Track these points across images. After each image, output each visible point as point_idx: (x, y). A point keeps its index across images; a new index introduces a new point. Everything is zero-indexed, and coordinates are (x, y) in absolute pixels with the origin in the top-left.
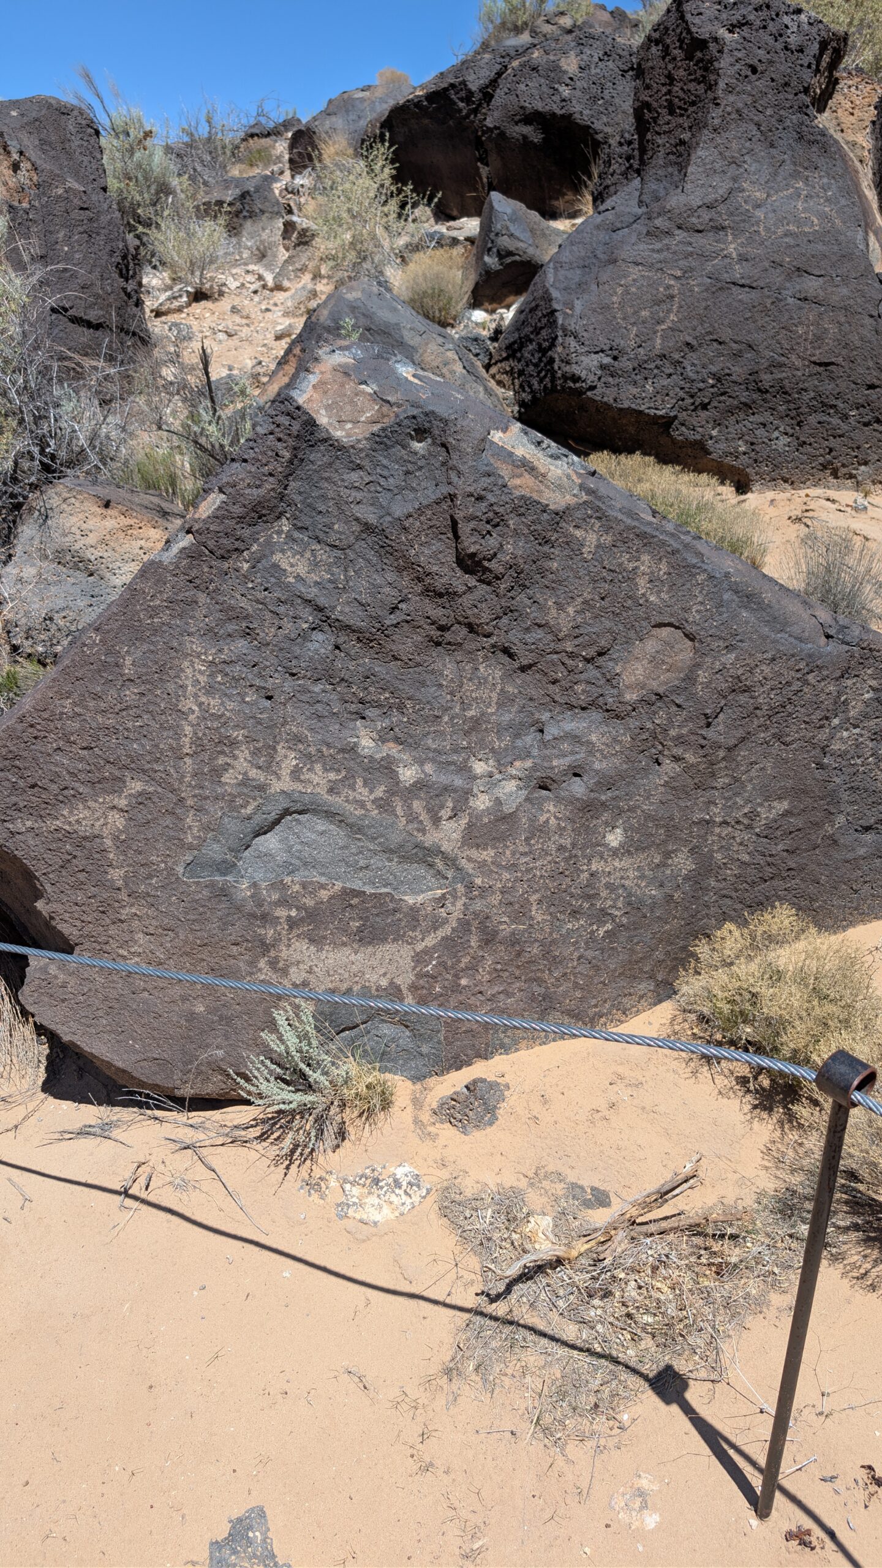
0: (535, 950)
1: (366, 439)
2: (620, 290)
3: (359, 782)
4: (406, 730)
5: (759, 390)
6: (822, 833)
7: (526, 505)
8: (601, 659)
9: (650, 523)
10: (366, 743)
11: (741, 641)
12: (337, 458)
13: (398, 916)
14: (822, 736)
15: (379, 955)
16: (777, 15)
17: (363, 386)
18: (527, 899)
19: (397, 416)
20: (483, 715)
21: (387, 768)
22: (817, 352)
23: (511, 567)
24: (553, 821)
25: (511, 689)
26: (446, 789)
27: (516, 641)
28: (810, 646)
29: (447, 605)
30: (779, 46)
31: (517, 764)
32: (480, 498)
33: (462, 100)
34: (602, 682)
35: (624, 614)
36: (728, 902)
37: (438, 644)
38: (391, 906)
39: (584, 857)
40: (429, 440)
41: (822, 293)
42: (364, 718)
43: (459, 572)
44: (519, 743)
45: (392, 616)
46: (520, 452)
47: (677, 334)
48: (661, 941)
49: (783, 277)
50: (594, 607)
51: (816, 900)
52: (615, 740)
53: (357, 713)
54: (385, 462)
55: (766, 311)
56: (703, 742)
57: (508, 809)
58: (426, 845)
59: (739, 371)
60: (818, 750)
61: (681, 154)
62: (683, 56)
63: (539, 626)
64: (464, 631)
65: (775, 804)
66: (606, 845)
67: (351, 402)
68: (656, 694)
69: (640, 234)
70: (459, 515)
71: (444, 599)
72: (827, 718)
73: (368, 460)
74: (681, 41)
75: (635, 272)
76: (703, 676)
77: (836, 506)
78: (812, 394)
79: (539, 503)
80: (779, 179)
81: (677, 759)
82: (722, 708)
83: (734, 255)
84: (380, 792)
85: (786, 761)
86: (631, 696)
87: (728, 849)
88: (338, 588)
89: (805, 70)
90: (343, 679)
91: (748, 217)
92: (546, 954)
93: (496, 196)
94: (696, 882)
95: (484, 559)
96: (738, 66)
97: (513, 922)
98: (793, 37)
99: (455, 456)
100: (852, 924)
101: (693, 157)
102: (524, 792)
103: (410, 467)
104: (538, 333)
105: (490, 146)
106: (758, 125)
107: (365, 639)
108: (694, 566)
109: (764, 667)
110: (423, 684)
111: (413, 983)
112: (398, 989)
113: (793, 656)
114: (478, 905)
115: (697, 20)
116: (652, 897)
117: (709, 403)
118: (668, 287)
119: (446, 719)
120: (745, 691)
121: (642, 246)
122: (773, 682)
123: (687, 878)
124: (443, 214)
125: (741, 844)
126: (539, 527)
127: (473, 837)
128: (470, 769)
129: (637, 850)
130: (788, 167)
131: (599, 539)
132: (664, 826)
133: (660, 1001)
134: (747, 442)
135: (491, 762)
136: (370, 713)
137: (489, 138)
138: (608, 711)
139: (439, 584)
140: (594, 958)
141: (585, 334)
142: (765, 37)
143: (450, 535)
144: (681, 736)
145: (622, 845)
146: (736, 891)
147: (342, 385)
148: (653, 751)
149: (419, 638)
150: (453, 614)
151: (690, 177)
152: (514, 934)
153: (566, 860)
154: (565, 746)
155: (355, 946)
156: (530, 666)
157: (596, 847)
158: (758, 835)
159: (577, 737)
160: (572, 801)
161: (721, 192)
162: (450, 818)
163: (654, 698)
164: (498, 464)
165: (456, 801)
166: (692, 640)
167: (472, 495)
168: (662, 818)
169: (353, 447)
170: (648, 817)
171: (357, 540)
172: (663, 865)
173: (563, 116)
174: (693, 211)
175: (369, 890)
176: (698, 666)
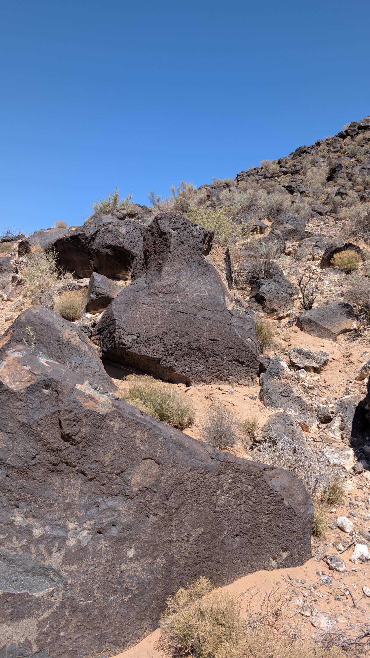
0: (96, 613)
1: (24, 389)
2: (139, 313)
3: (14, 538)
4: (37, 511)
5: (192, 349)
6: (218, 540)
7: (90, 413)
8: (123, 474)
9: (140, 418)
10: (19, 519)
11: (178, 463)
12: (11, 397)
13: (31, 604)
14: (214, 499)
15: (20, 626)
16: (189, 226)
17: (25, 367)
18: (92, 588)
19: (37, 380)
20: (72, 501)
21: (28, 530)
22: (211, 336)
23: (84, 438)
24: (104, 548)
25: (85, 489)
26: (55, 538)
27: (87, 468)
28: (205, 463)
29: (57, 455)
30: (190, 236)
31: (88, 522)
32: (71, 412)
33: (83, 239)
34: (123, 483)
35: (131, 455)
36: (182, 576)
37: (53, 471)
38: (27, 599)
39: (118, 563)
40: (51, 389)
41: (210, 316)
42: (18, 507)
43: (62, 441)
44: (88, 513)
45: (33, 461)
46: (88, 392)
47: (160, 328)
48: (153, 599)
49: (197, 310)
50: (119, 453)
51: (219, 570)
52: (129, 508)
53: (15, 505)
54: (32, 398)
55: (192, 322)
56: (166, 507)
57: (83, 545)
58: (45, 566)
59: (184, 342)
60: (213, 505)
61: (160, 267)
62: (158, 236)
63: (96, 461)
64: (65, 465)
65: (198, 530)
66: (127, 557)
67: (19, 373)
68: (146, 488)
69: (146, 294)
70: (62, 419)
71: (56, 453)
72: (215, 492)
73: (24, 397)
74: (158, 232)
75: (144, 307)
76: (164, 479)
77: (222, 392)
78: (210, 351)
79: (95, 412)
80: (193, 277)
81: (156, 515)
82: (172, 492)
83: (179, 302)
84: (24, 542)
85: (200, 511)
86: (135, 489)
87: (180, 552)
88: (9, 450)
89: (200, 243)
90: (9, 490)
91: (183, 290)
92: (101, 614)
93: (95, 274)
94: (167, 569)
95: (73, 435)
96: (177, 241)
97: (86, 600)
98: (195, 233)
99: (61, 395)
100: (235, 579)
101: (163, 269)
102: (91, 536)
103: (42, 399)
104: (109, 327)
105: (94, 255)
106: (185, 260)
107: (20, 471)
108: (158, 434)
109: (188, 473)
110: (46, 489)
111: (37, 638)
112: (30, 642)
113: (199, 468)
114: (69, 594)
115: (162, 226)
116: (148, 579)
117: (174, 353)
118: (157, 312)
119: (56, 504)
120: (181, 484)
121: (146, 298)
122: (192, 479)
123: (163, 568)
124: (77, 277)
125: (185, 549)
126: (96, 422)
127: (67, 560)
128: (66, 527)
129: (141, 557)
130: (196, 274)
131: (120, 425)
132: (152, 545)
133: (155, 629)
134: (188, 367)
135: (76, 523)
136: (22, 504)
137: (94, 252)
138: (126, 496)
139: (54, 447)
140: (124, 612)
141: (126, 328)
142: (185, 233)
143: (58, 426)
144: (156, 505)
145: (134, 556)
146: (185, 570)
147: (16, 366)
148: (146, 512)
149: (45, 470)
150: (59, 459)
151: (162, 276)
152: (86, 606)
153: (110, 566)
154: (109, 513)
155: (9, 622)
156: (93, 479)
157: (122, 558)
158: (192, 544)
159: (113, 508)
160: (112, 538)
161: (173, 281)
162: (57, 551)
163: (145, 489)
164: (79, 398)
165: (60, 543)
166: (159, 464)
167: (68, 411)
168: (151, 542)
169: (18, 392)
170: (145, 542)
171: (18, 430)
172: (153, 563)
173: (120, 247)
174: (164, 287)
175: (17, 592)
176: (161, 475)
